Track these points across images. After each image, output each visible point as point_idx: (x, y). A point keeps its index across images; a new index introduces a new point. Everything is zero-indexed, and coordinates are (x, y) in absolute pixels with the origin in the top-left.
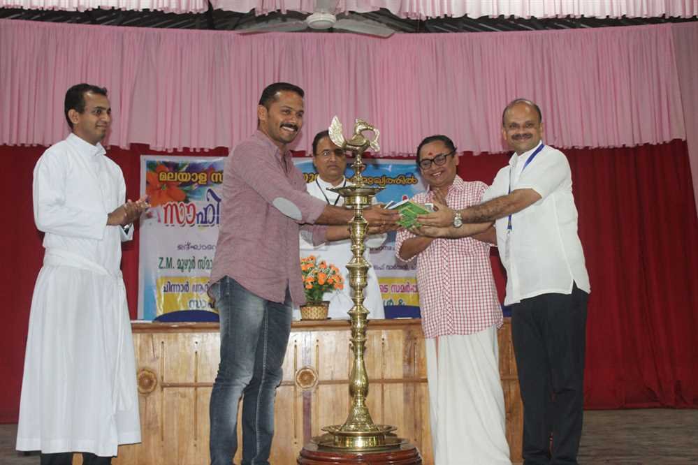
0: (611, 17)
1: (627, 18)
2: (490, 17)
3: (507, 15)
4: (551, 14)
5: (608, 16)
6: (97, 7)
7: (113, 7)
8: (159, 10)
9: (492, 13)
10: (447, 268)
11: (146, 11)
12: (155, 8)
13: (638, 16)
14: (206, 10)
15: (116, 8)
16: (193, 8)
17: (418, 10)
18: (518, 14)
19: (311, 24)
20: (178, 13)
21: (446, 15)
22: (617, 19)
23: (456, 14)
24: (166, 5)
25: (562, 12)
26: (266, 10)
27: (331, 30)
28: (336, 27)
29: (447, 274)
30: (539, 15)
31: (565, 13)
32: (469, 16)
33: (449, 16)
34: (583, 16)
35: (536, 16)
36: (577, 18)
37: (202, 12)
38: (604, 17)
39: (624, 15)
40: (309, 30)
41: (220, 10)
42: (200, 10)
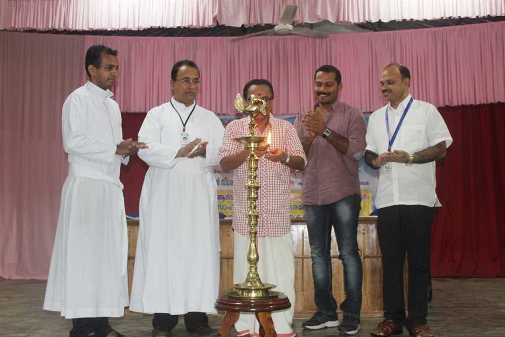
0: (480, 17)
1: (491, 17)
2: (397, 21)
3: (408, 18)
4: (438, 16)
5: (477, 16)
6: (149, 27)
7: (159, 27)
8: (187, 27)
9: (398, 17)
10: (265, 187)
11: (179, 28)
12: (184, 26)
13: (499, 15)
14: (215, 25)
15: (161, 27)
16: (207, 24)
17: (348, 18)
18: (415, 18)
19: (278, 31)
20: (198, 28)
21: (367, 21)
22: (484, 18)
23: (374, 20)
24: (190, 24)
25: (445, 15)
26: (251, 24)
27: (290, 34)
28: (293, 32)
29: (265, 191)
30: (429, 18)
31: (447, 16)
32: (382, 21)
33: (369, 21)
34: (460, 17)
35: (428, 19)
36: (456, 18)
37: (213, 27)
38: (475, 17)
39: (489, 15)
40: (276, 34)
41: (223, 26)
42: (212, 25)
